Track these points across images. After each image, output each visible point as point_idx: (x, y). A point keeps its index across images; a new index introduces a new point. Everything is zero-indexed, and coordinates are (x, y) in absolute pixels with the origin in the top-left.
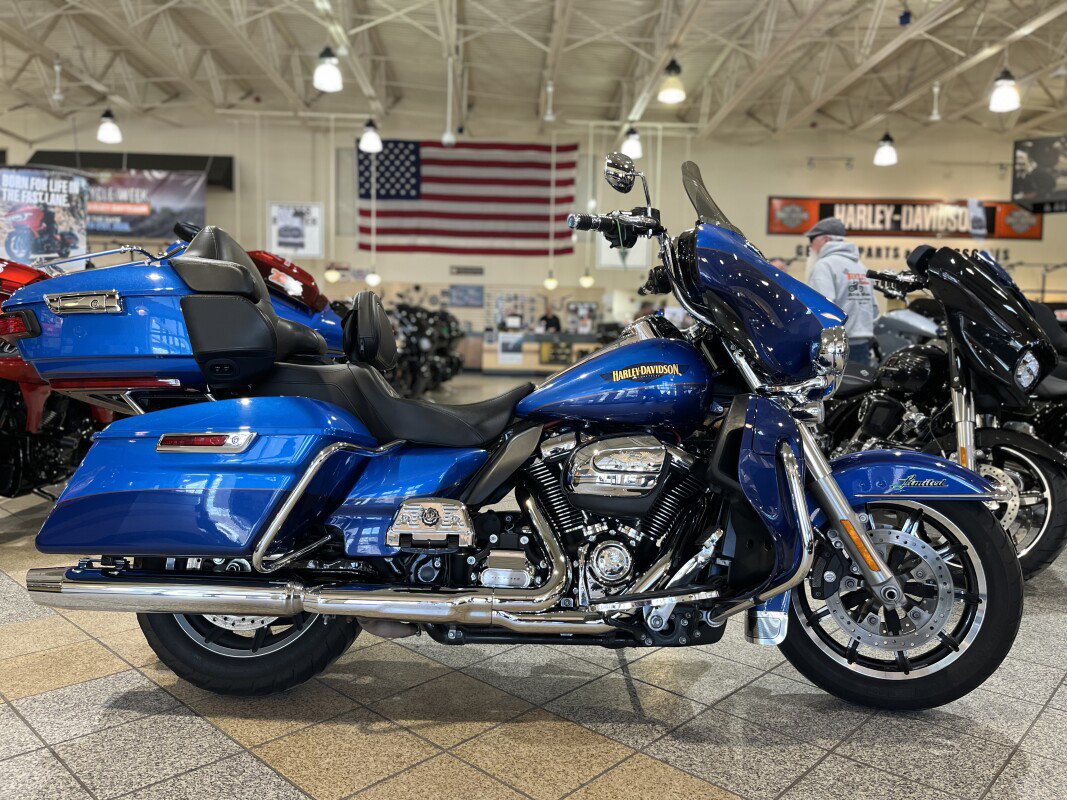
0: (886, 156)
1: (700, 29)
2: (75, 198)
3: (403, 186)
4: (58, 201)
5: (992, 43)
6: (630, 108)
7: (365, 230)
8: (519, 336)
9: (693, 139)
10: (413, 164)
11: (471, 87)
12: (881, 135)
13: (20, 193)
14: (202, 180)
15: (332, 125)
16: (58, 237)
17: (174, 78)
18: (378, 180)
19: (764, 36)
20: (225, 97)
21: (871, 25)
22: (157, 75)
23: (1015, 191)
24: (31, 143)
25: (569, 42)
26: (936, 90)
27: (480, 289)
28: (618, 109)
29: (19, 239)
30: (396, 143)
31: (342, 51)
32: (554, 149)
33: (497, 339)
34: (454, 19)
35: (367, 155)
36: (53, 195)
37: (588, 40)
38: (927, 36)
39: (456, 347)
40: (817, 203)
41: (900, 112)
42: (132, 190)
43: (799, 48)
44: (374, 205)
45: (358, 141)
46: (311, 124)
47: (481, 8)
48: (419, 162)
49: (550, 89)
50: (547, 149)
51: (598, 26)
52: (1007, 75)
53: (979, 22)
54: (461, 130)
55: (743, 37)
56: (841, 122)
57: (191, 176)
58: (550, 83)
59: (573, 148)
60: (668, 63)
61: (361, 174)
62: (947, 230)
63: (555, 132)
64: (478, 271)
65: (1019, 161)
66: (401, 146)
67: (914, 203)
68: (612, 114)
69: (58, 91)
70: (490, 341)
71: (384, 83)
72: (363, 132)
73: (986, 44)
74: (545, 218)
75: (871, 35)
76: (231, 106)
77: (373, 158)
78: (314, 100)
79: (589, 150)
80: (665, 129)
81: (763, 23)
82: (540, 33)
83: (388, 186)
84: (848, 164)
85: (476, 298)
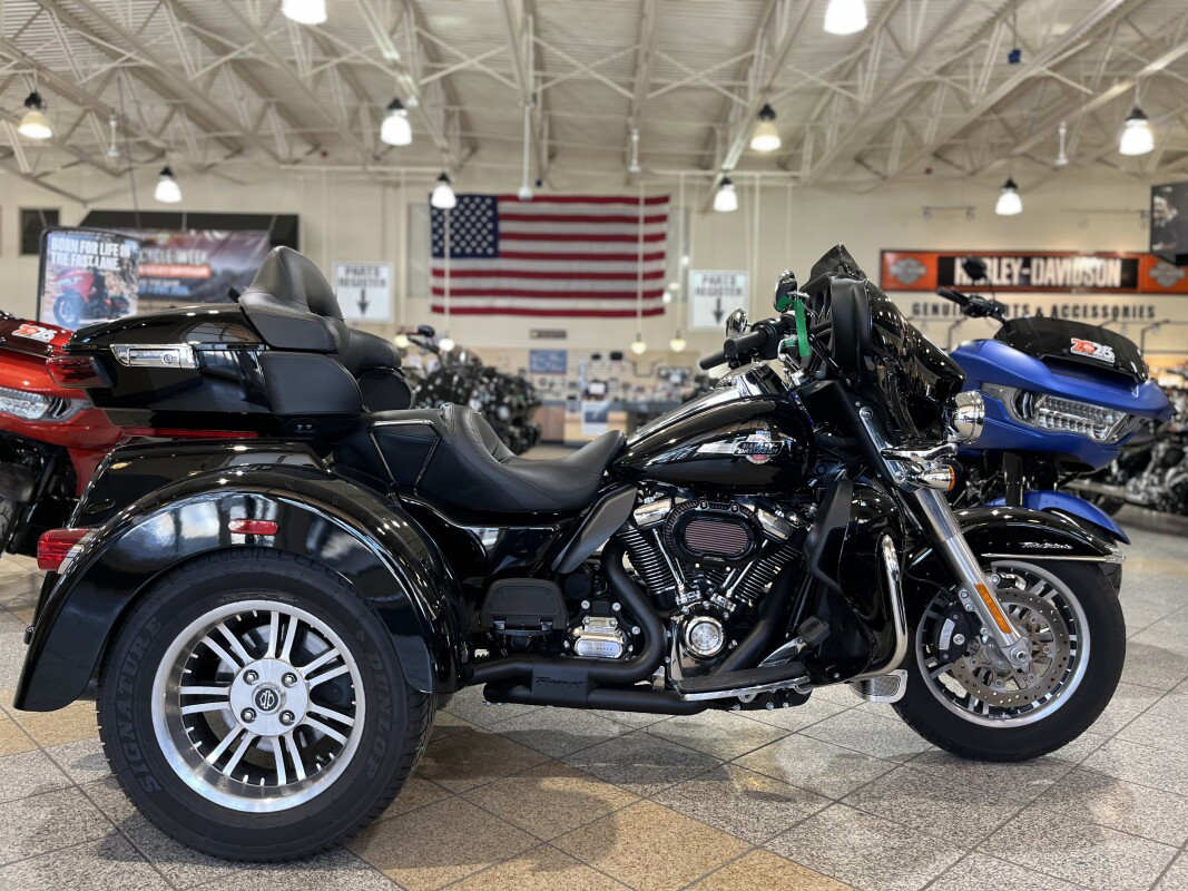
0: (1009, 204)
1: (797, 71)
2: (126, 262)
3: (479, 244)
4: (109, 265)
5: (1122, 79)
6: (724, 156)
7: (438, 292)
8: (604, 404)
9: (795, 188)
10: (490, 220)
11: (551, 136)
12: (1004, 181)
13: (70, 256)
14: (265, 239)
15: (403, 179)
16: (109, 302)
17: (237, 133)
18: (452, 238)
19: (868, 76)
20: (291, 151)
21: (986, 63)
22: (219, 130)
23: (1153, 241)
24: (85, 202)
25: (654, 87)
26: (1062, 131)
27: (563, 354)
28: (712, 157)
29: (68, 303)
30: (472, 197)
31: (412, 102)
32: (642, 202)
33: (580, 408)
34: (531, 66)
35: (441, 211)
36: (103, 259)
37: (676, 84)
38: (1049, 73)
39: (532, 416)
40: (936, 256)
41: (1025, 155)
42: (191, 252)
43: (909, 88)
44: (447, 264)
45: (431, 196)
46: (381, 178)
47: (559, 53)
48: (496, 218)
49: (635, 138)
50: (634, 201)
51: (685, 69)
52: (1138, 114)
53: (1108, 57)
54: (539, 183)
55: (846, 78)
56: (959, 168)
57: (254, 236)
58: (635, 131)
59: (664, 200)
60: (761, 107)
61: (434, 231)
62: (1083, 285)
63: (642, 184)
64: (561, 335)
65: (1157, 208)
66: (478, 200)
67: (1045, 256)
68: (705, 163)
69: (113, 147)
70: (573, 411)
71: (458, 133)
72: (436, 187)
73: (1116, 80)
74: (633, 277)
75: (986, 73)
76: (296, 162)
77: (446, 214)
78: (384, 153)
79: (680, 201)
80: (763, 178)
81: (866, 64)
82: (623, 79)
83: (463, 244)
84: (968, 214)
85: (558, 364)
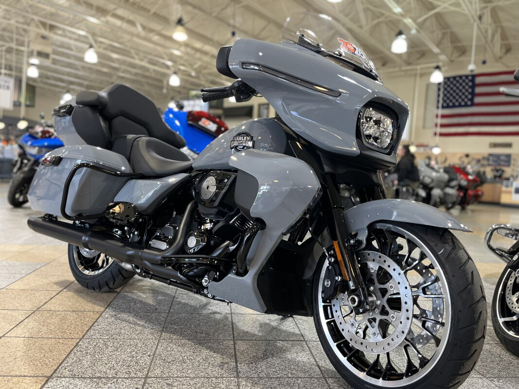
3: (463, 100)
7: (436, 125)
10: (470, 87)
15: (418, 72)
18: (448, 98)
27: (509, 156)
30: (461, 77)
31: (413, 32)
35: (439, 85)
44: (441, 112)
46: (410, 72)
48: (474, 86)
54: (484, 62)
61: (439, 96)
64: (509, 145)
66: (464, 78)
70: (507, 186)
71: (449, 45)
83: (454, 101)
85: (505, 161)
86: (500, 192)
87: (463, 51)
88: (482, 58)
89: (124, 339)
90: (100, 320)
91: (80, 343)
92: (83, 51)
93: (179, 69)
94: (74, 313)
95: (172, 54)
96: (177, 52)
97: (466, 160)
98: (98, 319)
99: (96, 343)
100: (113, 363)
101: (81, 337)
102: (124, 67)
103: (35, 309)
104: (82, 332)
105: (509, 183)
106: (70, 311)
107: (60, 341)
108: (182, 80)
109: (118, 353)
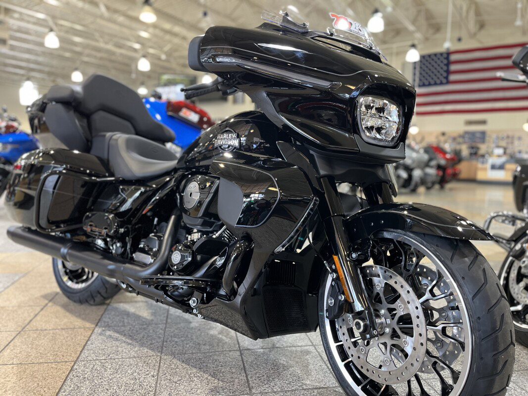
3: (438, 78)
8: (503, 159)
10: (445, 65)
27: (483, 133)
30: (435, 55)
48: (449, 63)
49: (520, 5)
54: (459, 40)
58: (519, 2)
61: (415, 74)
64: (484, 122)
66: (439, 56)
70: (483, 163)
71: (425, 22)
72: (408, 51)
83: (429, 79)
85: (480, 138)
86: (476, 170)
87: (437, 28)
88: (457, 35)
89: (123, 358)
90: (93, 337)
91: (75, 367)
92: (43, 36)
93: (148, 53)
94: (63, 331)
95: (139, 37)
96: (144, 34)
97: (442, 139)
98: (91, 336)
99: (92, 366)
100: (115, 388)
101: (75, 359)
102: (87, 51)
103: (20, 329)
104: (76, 353)
105: (485, 160)
106: (58, 329)
107: (53, 366)
108: (152, 64)
109: (118, 376)
